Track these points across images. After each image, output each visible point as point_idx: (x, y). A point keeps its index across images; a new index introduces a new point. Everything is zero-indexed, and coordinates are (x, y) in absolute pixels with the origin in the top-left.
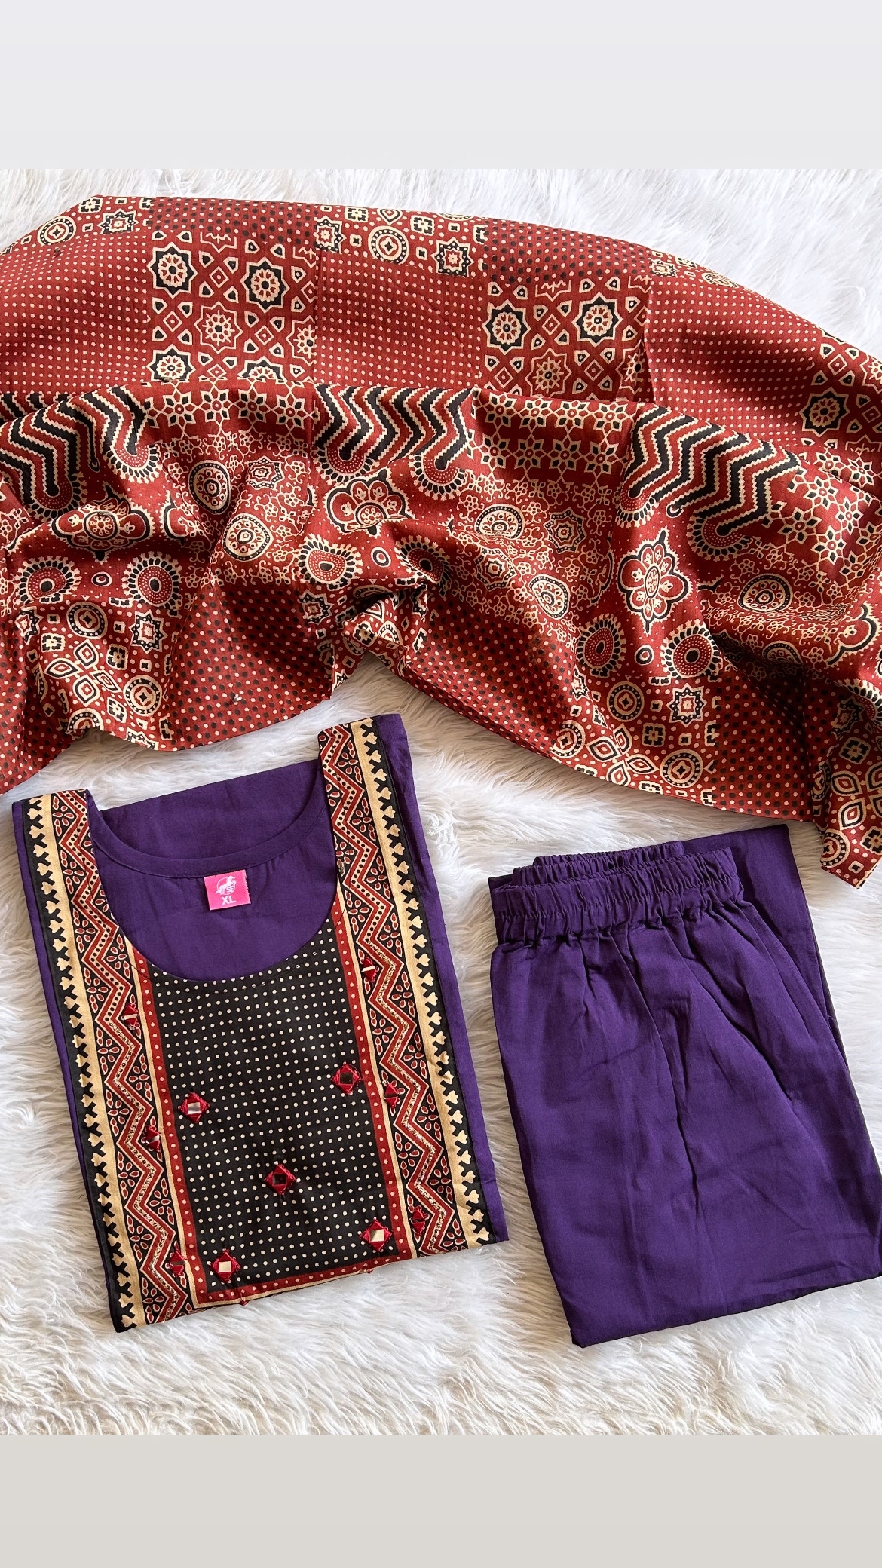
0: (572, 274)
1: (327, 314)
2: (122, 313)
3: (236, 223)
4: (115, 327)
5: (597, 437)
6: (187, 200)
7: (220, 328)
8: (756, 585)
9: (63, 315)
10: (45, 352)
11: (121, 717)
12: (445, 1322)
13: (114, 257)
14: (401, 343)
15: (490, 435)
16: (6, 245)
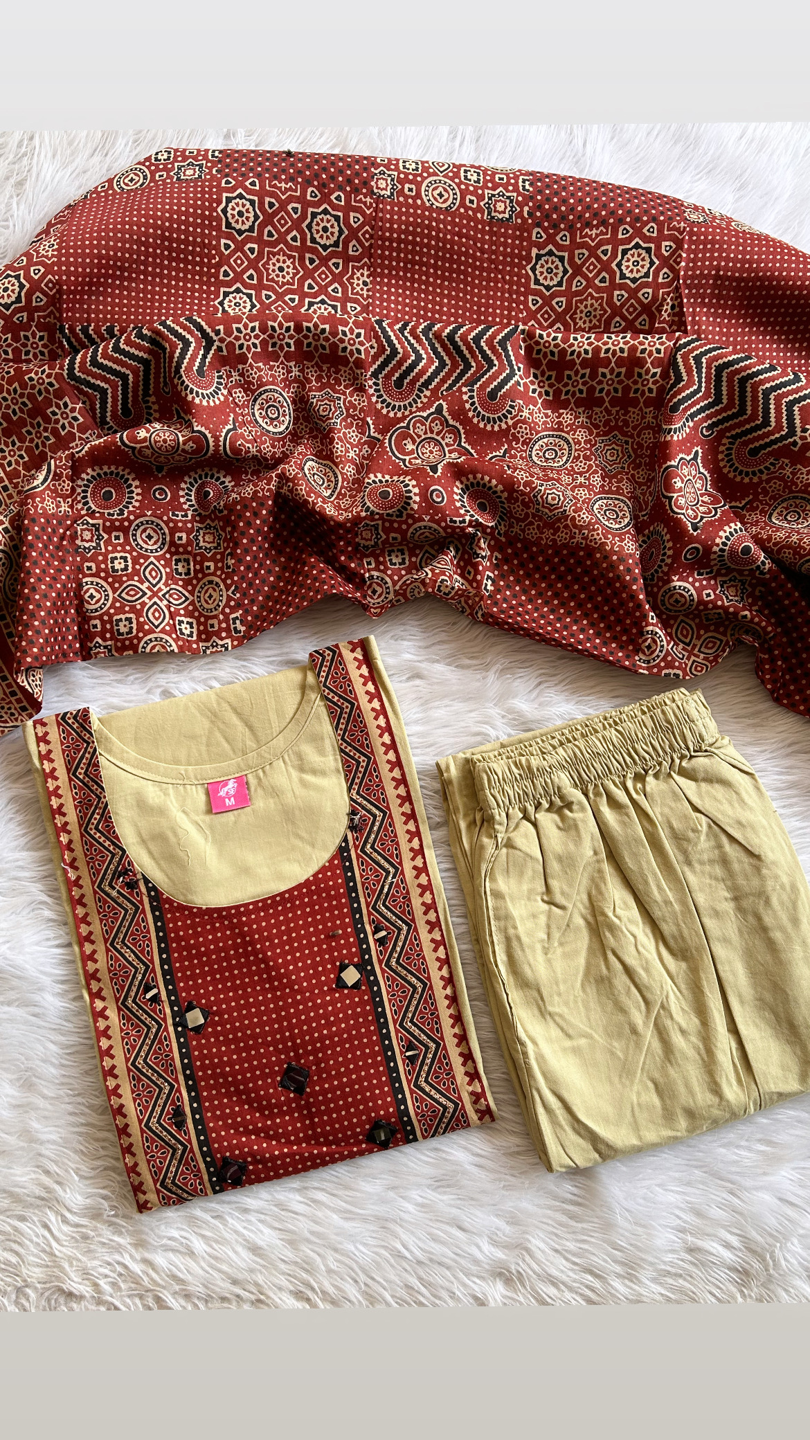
0: (611, 221)
1: (382, 257)
2: (193, 253)
3: (300, 172)
4: (186, 266)
5: (640, 363)
6: (253, 152)
7: (283, 269)
8: (784, 505)
9: (139, 253)
10: (121, 287)
12: (497, 1216)
13: (187, 201)
14: (451, 284)
15: (538, 368)
16: (82, 191)
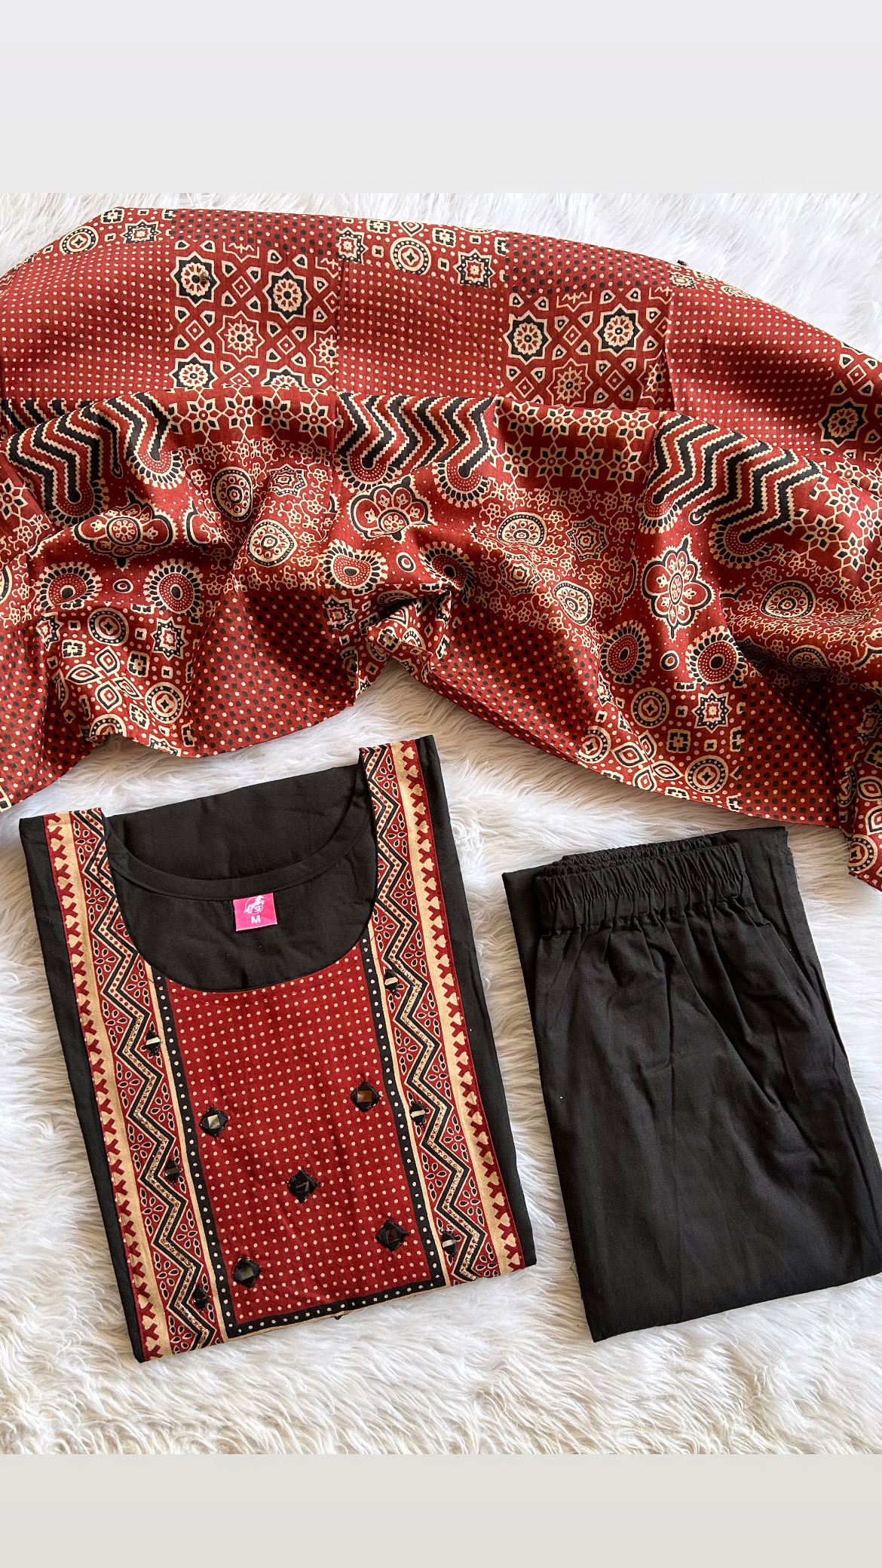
0: (593, 285)
1: (349, 324)
2: (145, 321)
3: (259, 234)
4: (137, 335)
5: (620, 445)
6: (210, 212)
7: (242, 337)
8: (779, 592)
9: (86, 322)
10: (68, 359)
11: (143, 723)
13: (137, 266)
14: (422, 353)
15: (512, 443)
16: (27, 255)
